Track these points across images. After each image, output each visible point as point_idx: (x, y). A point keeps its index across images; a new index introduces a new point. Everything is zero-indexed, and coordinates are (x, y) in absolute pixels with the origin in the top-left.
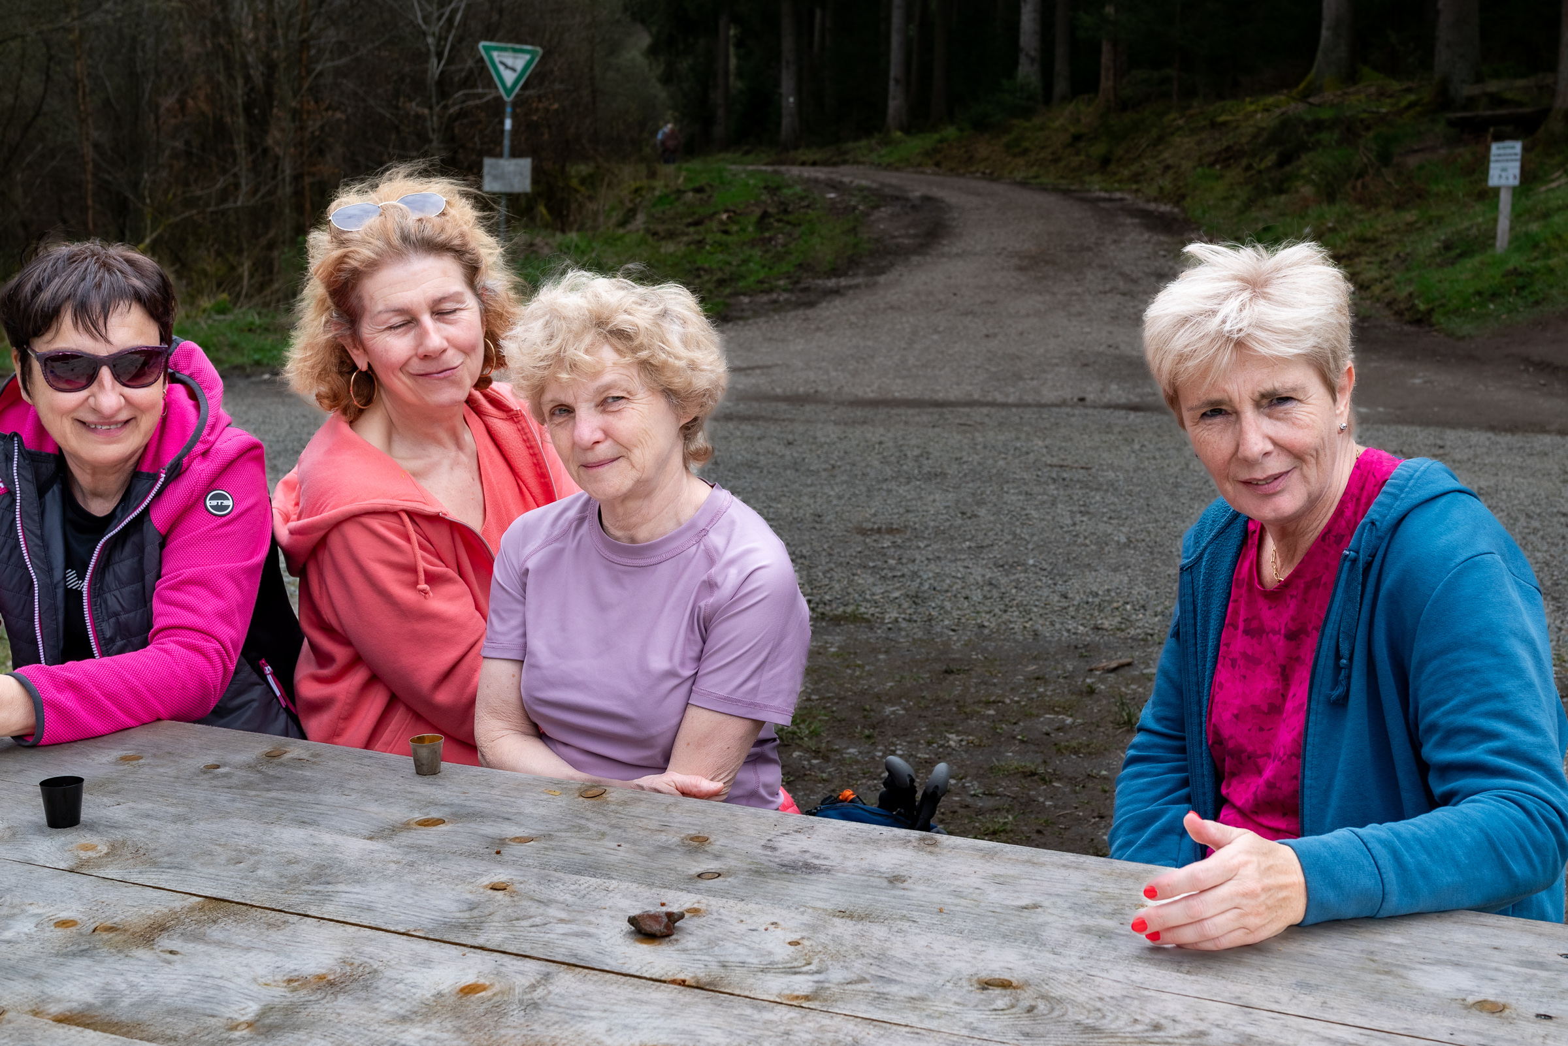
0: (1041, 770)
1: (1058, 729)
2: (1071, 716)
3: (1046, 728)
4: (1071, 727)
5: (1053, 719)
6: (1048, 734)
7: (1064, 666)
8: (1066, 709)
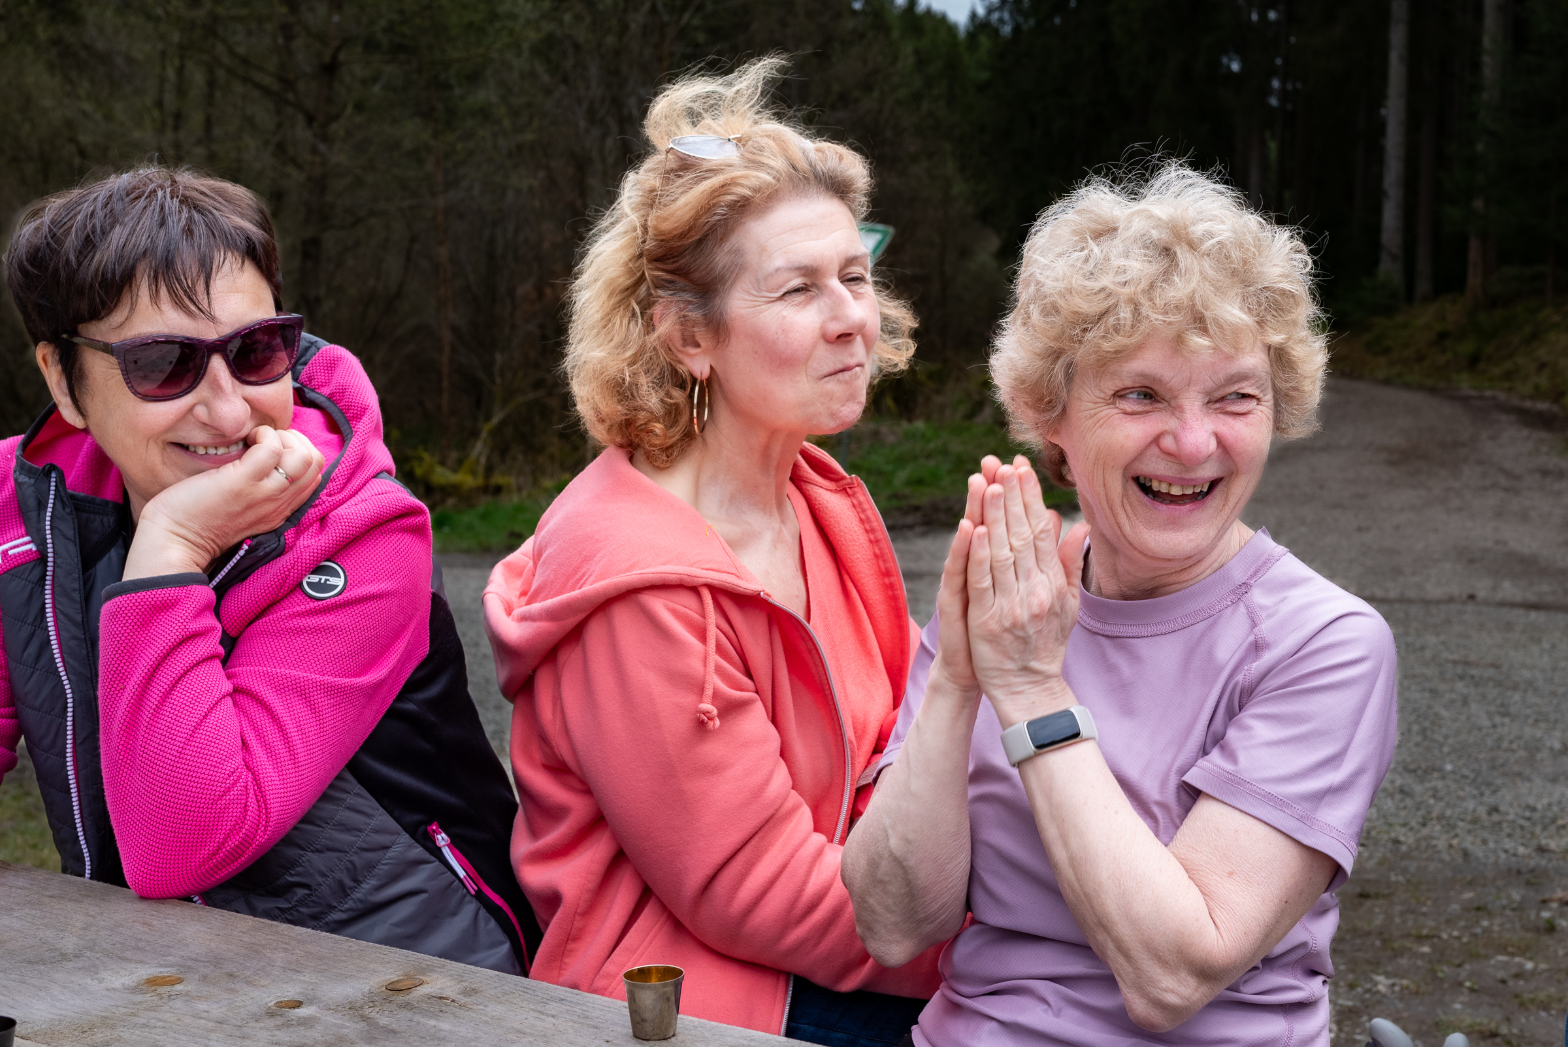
0: (1504, 1030)
1: (1517, 976)
2: (1531, 959)
3: (1501, 974)
4: (1533, 973)
5: (1506, 964)
6: (1503, 982)
7: (1509, 897)
8: (1524, 950)
